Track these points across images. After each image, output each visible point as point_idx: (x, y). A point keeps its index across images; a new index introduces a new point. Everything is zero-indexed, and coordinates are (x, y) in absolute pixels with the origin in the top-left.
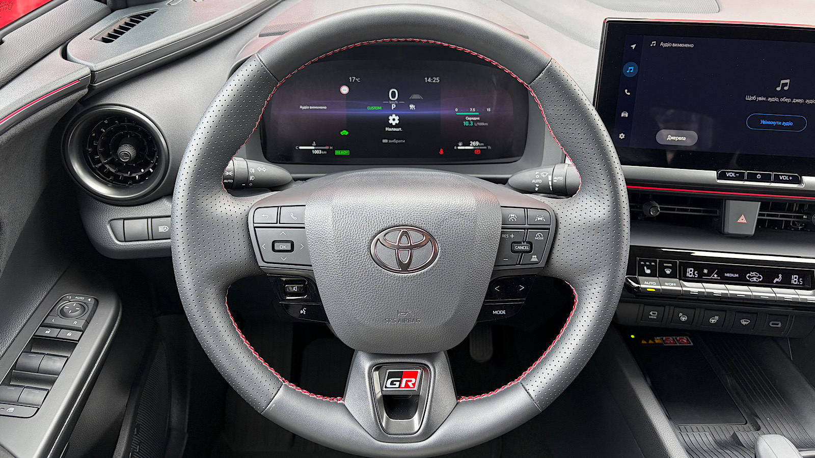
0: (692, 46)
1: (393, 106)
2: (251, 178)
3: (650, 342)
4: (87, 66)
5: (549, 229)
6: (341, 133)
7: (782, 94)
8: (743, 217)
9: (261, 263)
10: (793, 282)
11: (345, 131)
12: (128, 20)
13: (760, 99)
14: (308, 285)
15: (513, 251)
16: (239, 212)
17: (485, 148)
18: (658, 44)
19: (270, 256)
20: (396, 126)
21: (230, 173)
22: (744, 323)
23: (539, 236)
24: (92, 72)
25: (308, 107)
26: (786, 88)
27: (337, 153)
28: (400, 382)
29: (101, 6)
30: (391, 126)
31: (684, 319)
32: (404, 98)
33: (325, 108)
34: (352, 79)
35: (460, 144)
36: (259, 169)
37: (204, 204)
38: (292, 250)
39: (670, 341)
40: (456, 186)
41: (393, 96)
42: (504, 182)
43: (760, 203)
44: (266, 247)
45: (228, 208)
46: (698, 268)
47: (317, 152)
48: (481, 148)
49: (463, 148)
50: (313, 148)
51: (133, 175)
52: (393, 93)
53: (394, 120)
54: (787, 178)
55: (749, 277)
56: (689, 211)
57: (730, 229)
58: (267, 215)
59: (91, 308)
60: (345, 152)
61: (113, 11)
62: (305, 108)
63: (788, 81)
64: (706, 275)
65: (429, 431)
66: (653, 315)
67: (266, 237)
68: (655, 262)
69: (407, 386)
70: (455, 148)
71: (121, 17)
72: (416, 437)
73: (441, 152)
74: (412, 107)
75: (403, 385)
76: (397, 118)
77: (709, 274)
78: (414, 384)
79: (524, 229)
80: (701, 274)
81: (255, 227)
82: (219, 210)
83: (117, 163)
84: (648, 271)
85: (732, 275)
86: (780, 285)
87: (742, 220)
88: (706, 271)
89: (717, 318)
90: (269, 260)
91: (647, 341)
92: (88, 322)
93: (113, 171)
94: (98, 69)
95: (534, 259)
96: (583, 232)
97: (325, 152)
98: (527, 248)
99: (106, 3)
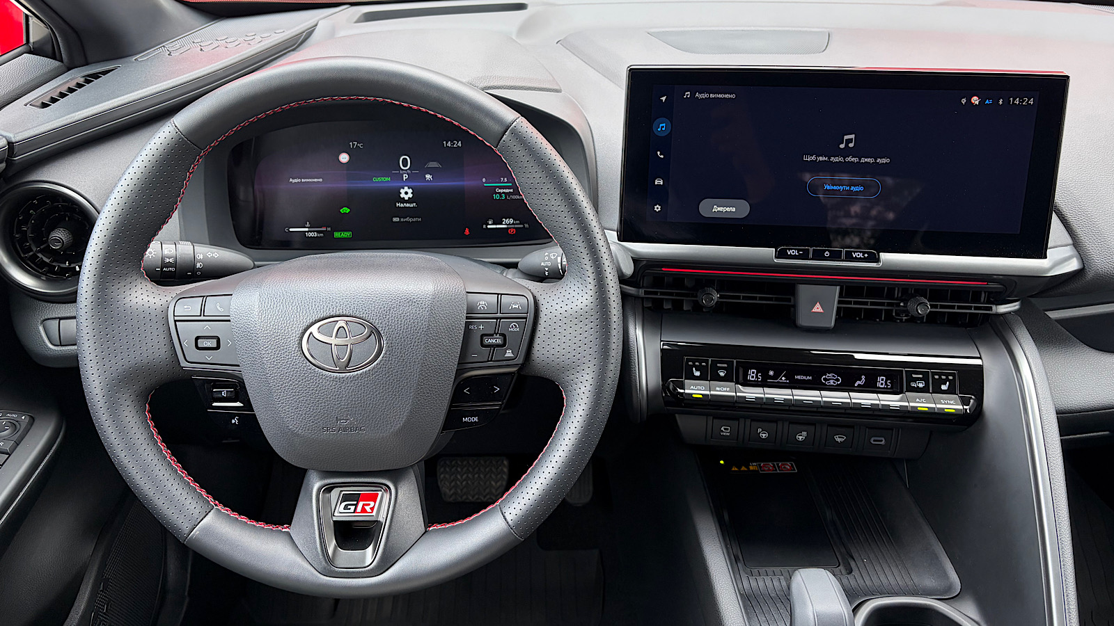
0: (733, 96)
1: (405, 177)
2: (198, 265)
3: (743, 468)
4: (5, 137)
5: (526, 318)
6: (341, 211)
7: (847, 152)
8: (818, 305)
9: (183, 363)
10: (879, 385)
11: (346, 208)
12: (81, 81)
13: (821, 158)
14: (239, 390)
15: (482, 345)
16: (159, 303)
17: (522, 226)
18: (693, 95)
19: (193, 355)
20: (410, 201)
21: (171, 260)
22: (839, 440)
23: (514, 327)
24: (10, 144)
25: (299, 180)
26: (851, 145)
27: (337, 235)
28: (356, 505)
29: (56, 63)
30: (403, 200)
31: (764, 436)
32: (419, 168)
33: (321, 180)
34: (353, 145)
35: (490, 222)
36: (210, 255)
37: (127, 300)
38: (218, 347)
39: (768, 468)
40: (417, 269)
41: (405, 165)
43: (838, 287)
44: (188, 344)
45: (146, 299)
46: (763, 370)
47: (311, 234)
48: (516, 226)
49: (494, 226)
50: (307, 229)
51: (72, 265)
52: (405, 161)
53: (405, 193)
54: (861, 255)
55: (825, 379)
56: (758, 299)
57: (803, 321)
58: (190, 308)
59: (23, 426)
60: (347, 235)
61: (69, 69)
62: (296, 181)
63: (852, 136)
64: (771, 377)
65: (386, 563)
66: (725, 431)
67: (188, 332)
68: (707, 362)
69: (364, 510)
70: (484, 226)
71: (76, 75)
72: (371, 570)
73: (467, 232)
74: (428, 177)
75: (359, 509)
76: (410, 191)
77: (775, 377)
78: (372, 509)
79: (497, 318)
80: (766, 376)
81: (175, 321)
82: (135, 300)
83: (48, 251)
84: (697, 374)
85: (804, 378)
86: (861, 390)
87: (818, 308)
88: (771, 373)
89: (804, 433)
90: (193, 359)
91: (739, 467)
92: (17, 444)
93: (47, 260)
94: (17, 140)
95: (509, 354)
96: (565, 320)
97: (322, 235)
98: (499, 341)
99: (61, 61)
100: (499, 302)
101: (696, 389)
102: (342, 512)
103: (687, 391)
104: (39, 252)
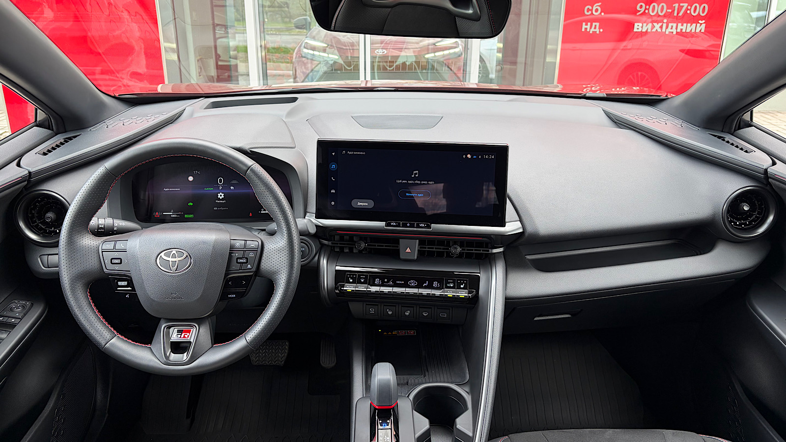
0: (364, 153)
1: (221, 188)
2: (115, 229)
3: (390, 333)
4: (27, 170)
5: (257, 251)
6: (189, 204)
7: (415, 179)
8: (408, 249)
9: (105, 270)
10: (434, 285)
11: (191, 203)
12: (62, 141)
13: (404, 181)
14: (130, 283)
15: (237, 263)
16: (95, 244)
18: (346, 152)
19: (110, 266)
20: (222, 199)
21: (102, 226)
22: (425, 315)
23: (252, 255)
24: (30, 173)
25: (169, 189)
26: (417, 176)
27: (186, 216)
28: (181, 335)
29: (49, 132)
30: (219, 199)
31: (390, 313)
32: (227, 183)
33: (179, 189)
34: (196, 172)
35: (262, 210)
36: (121, 224)
37: (81, 242)
38: (121, 263)
39: (402, 333)
41: (221, 182)
42: (264, 230)
43: (417, 241)
44: (108, 261)
45: (90, 242)
46: (382, 279)
47: (173, 216)
49: (264, 212)
50: (171, 213)
51: (55, 230)
52: (221, 180)
53: (221, 196)
54: (423, 225)
55: (410, 283)
56: (384, 246)
57: (402, 257)
58: (109, 246)
59: (28, 307)
60: (191, 216)
61: (56, 135)
62: (167, 190)
63: (417, 172)
64: (386, 282)
65: (193, 359)
66: (372, 311)
67: (108, 256)
68: (356, 275)
69: (184, 337)
70: (259, 212)
71: (59, 138)
72: (186, 362)
73: (251, 215)
74: (232, 188)
75: (182, 336)
76: (223, 195)
77: (387, 282)
78: (188, 336)
79: (244, 251)
80: (383, 282)
81: (102, 252)
82: (84, 243)
83: (44, 223)
84: (351, 281)
85: (400, 282)
86: (426, 287)
87: (408, 250)
88: (386, 280)
89: (409, 311)
90: (109, 268)
91: (387, 333)
92: (25, 315)
93: (44, 227)
94: (33, 171)
95: (249, 266)
96: (274, 252)
97: (179, 216)
98: (245, 261)
99: (53, 130)
100: (245, 244)
101: (349, 288)
102: (175, 337)
103: (345, 289)
104: (39, 223)
